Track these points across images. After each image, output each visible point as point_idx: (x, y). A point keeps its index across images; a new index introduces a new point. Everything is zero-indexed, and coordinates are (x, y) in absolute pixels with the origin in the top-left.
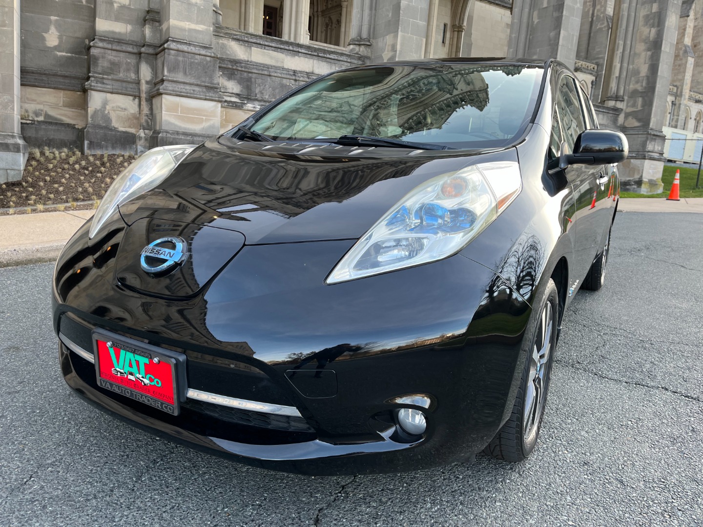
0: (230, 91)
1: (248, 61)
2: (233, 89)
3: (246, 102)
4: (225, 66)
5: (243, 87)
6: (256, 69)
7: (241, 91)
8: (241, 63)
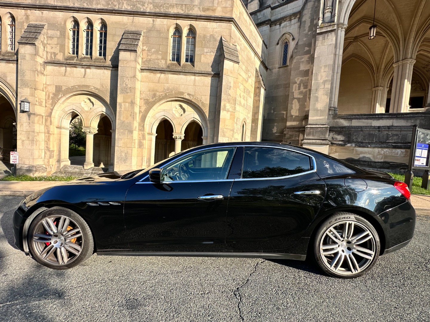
0: (339, 140)
1: (350, 126)
2: (340, 139)
3: (347, 143)
4: (337, 130)
5: (346, 137)
6: (354, 129)
7: (345, 139)
8: (345, 128)
